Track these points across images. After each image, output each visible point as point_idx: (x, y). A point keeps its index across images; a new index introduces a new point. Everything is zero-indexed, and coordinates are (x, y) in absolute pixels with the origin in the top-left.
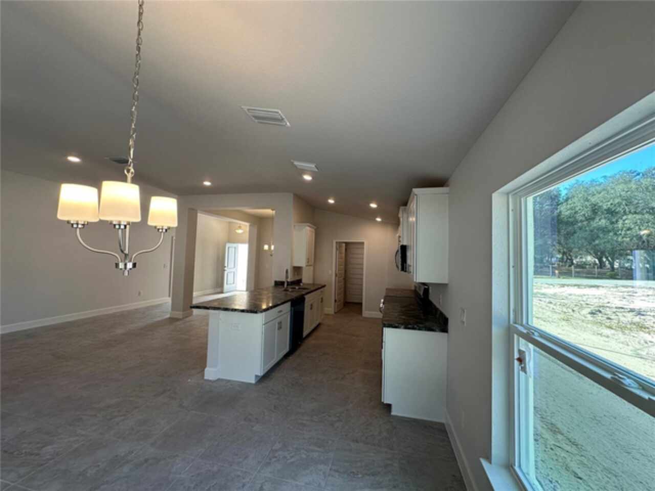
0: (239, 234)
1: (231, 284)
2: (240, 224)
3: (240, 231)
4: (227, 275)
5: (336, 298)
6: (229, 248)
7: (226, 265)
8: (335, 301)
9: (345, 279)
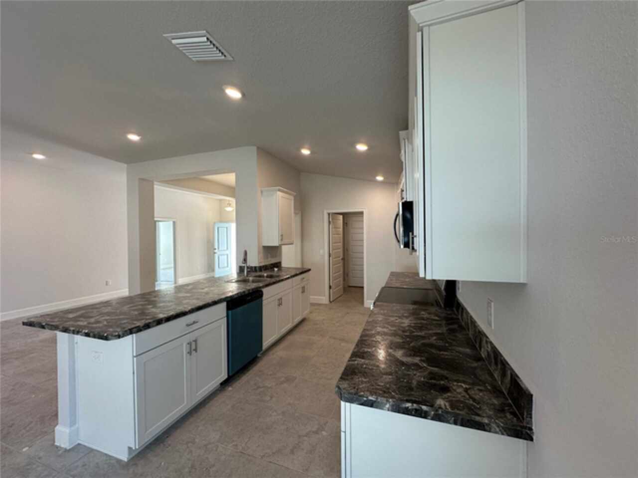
0: (229, 212)
1: (224, 268)
2: (229, 201)
3: (229, 209)
4: (219, 257)
5: (331, 284)
6: (218, 228)
7: (216, 247)
8: (330, 287)
9: (343, 259)
